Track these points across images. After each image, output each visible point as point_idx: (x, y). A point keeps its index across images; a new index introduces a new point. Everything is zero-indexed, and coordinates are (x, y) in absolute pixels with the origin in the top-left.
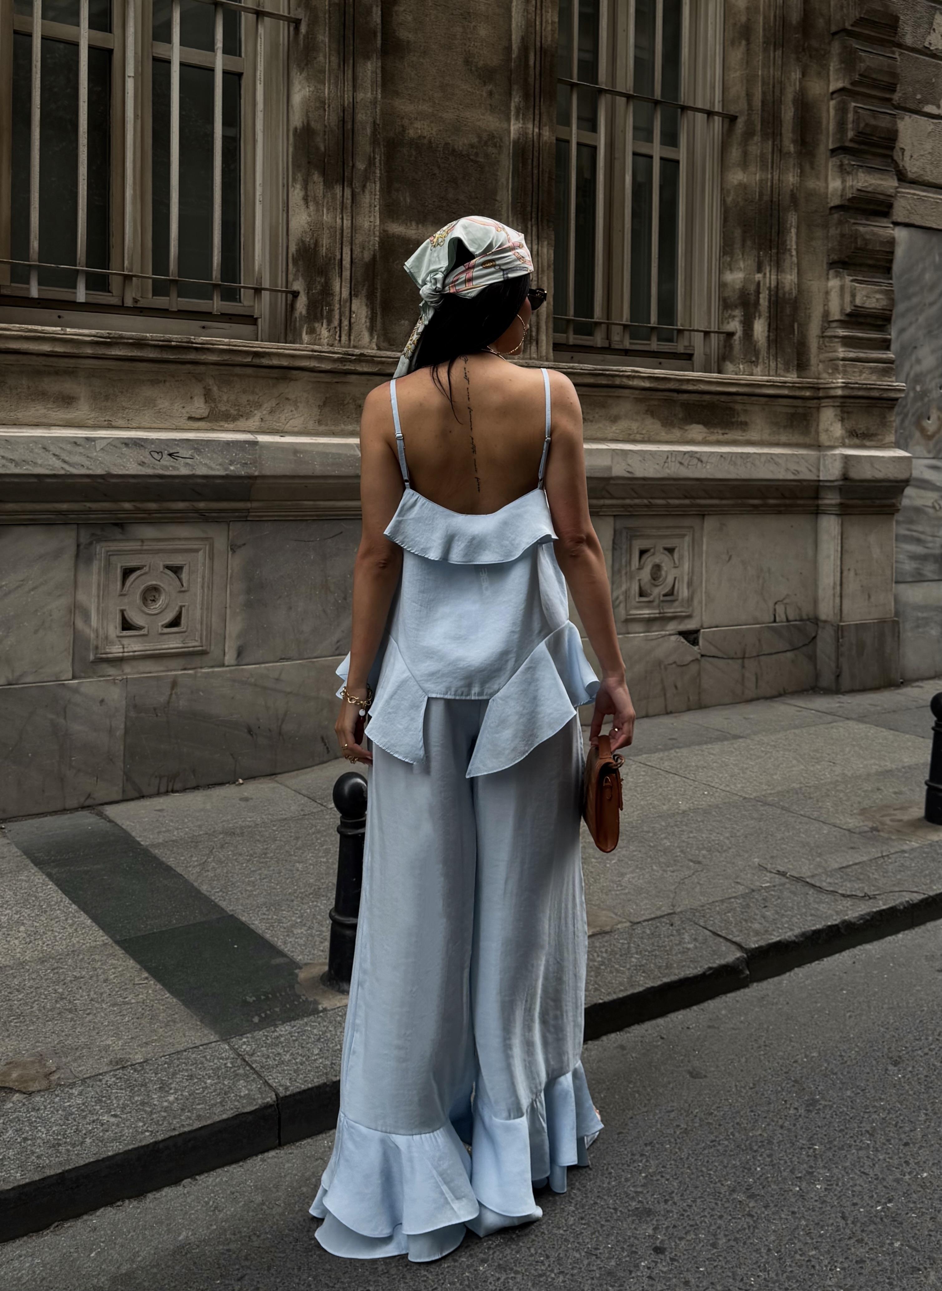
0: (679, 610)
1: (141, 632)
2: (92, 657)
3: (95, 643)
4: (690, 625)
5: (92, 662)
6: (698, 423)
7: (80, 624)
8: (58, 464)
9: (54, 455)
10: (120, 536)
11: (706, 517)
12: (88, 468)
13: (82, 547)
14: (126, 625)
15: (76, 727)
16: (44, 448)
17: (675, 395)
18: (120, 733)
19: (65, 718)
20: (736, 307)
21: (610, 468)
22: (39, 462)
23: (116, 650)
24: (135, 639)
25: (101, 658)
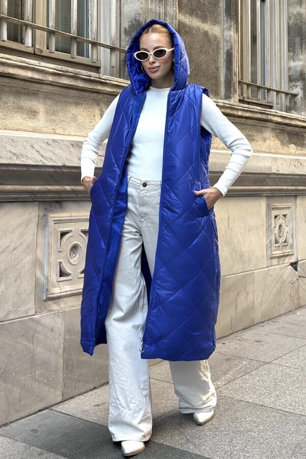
0: (290, 251)
1: (69, 278)
2: (44, 298)
3: (47, 287)
4: (293, 260)
5: (45, 301)
6: (293, 144)
7: (39, 274)
8: (39, 158)
9: (37, 151)
10: (60, 210)
11: (297, 197)
12: (54, 162)
13: (40, 218)
14: (62, 274)
15: (39, 349)
16: (32, 146)
17: (286, 127)
18: (61, 351)
19: (33, 343)
20: (298, 81)
21: (270, 168)
22: (29, 155)
23: (56, 291)
24: (66, 282)
25: (50, 298)
